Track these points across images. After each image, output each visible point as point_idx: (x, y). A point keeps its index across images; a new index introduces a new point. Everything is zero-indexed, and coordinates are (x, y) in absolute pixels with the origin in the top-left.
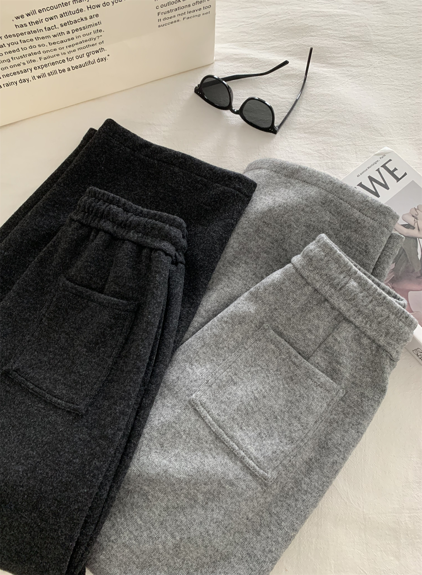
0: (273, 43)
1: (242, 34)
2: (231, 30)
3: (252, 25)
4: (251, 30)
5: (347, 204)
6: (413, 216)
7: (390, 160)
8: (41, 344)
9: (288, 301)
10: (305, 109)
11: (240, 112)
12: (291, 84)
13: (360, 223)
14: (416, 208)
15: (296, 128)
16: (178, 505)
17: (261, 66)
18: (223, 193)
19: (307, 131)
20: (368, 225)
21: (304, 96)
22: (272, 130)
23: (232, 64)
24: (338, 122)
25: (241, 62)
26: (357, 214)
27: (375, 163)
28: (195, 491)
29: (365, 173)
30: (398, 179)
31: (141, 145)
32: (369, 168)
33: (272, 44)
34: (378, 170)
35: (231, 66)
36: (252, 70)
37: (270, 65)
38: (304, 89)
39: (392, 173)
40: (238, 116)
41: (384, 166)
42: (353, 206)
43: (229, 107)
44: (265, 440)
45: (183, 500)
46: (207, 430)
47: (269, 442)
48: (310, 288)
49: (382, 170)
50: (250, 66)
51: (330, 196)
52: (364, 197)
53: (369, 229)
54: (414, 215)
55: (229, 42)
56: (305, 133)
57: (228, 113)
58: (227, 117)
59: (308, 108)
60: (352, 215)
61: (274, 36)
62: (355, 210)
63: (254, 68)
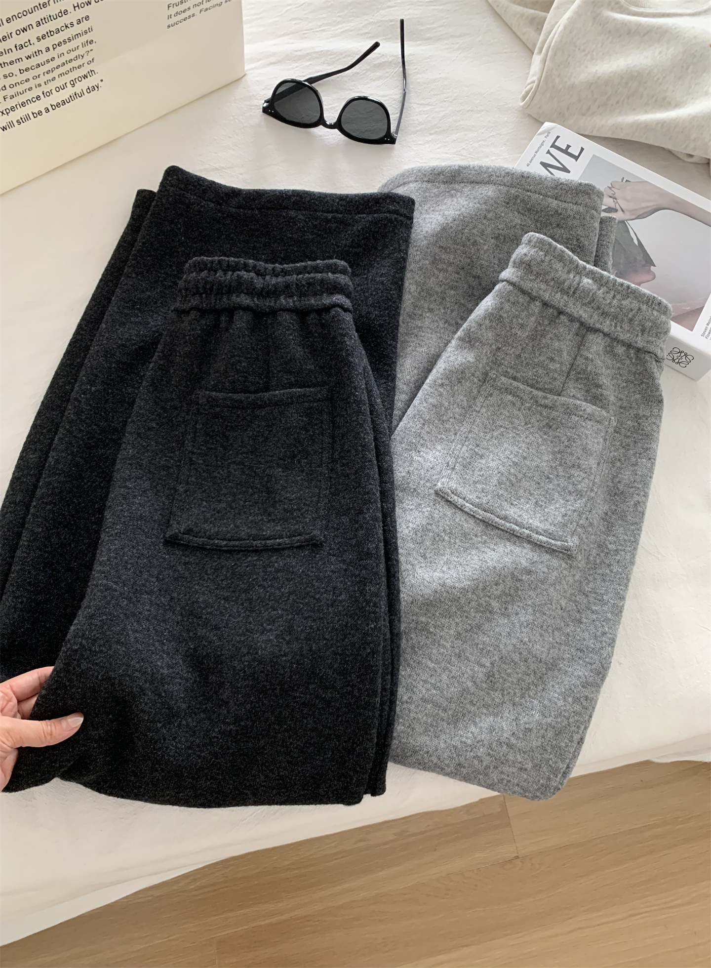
0: (340, 26)
1: (294, 22)
2: (277, 19)
3: (303, 6)
4: (305, 14)
5: (537, 195)
6: (610, 197)
7: (558, 137)
8: (205, 490)
9: (513, 330)
10: (418, 104)
11: (338, 125)
12: (387, 75)
13: (561, 214)
14: (610, 186)
15: (417, 131)
16: (470, 625)
17: (338, 60)
18: (375, 223)
19: (432, 132)
20: (571, 213)
21: (410, 87)
22: (389, 139)
23: (296, 65)
24: (468, 111)
25: (310, 60)
26: (554, 203)
27: (542, 144)
28: (487, 599)
29: (534, 159)
30: (576, 158)
31: (227, 194)
32: (536, 152)
33: (341, 28)
34: (548, 152)
35: (297, 67)
36: (329, 68)
37: (349, 56)
38: (407, 78)
39: (566, 152)
40: (336, 130)
41: (553, 146)
42: (546, 196)
43: (321, 121)
44: (545, 507)
45: (475, 617)
46: (472, 521)
47: (552, 507)
48: (538, 303)
49: (553, 151)
50: (324, 63)
51: (513, 192)
52: (555, 180)
53: (574, 217)
54: (611, 195)
55: (280, 36)
56: (431, 134)
57: (320, 130)
58: (321, 136)
59: (422, 102)
60: (548, 207)
61: (339, 16)
62: (550, 200)
63: (329, 64)
